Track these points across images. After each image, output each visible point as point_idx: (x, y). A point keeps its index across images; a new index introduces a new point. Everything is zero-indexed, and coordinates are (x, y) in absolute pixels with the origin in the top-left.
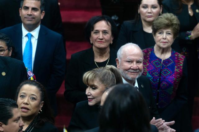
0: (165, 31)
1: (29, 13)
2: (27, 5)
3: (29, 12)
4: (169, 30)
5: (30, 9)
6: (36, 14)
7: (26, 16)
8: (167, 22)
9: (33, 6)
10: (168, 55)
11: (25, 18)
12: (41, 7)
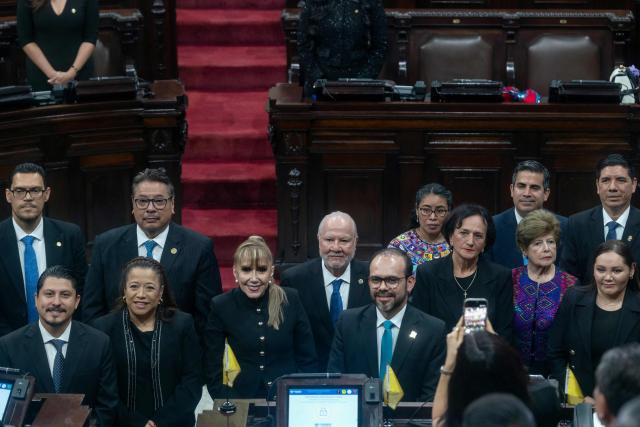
0: (544, 240)
1: (527, 193)
2: (523, 181)
3: (527, 191)
4: (550, 237)
5: (528, 187)
6: (537, 194)
7: (522, 198)
8: (544, 224)
9: (532, 182)
10: (549, 277)
11: (520, 201)
12: (544, 183)
